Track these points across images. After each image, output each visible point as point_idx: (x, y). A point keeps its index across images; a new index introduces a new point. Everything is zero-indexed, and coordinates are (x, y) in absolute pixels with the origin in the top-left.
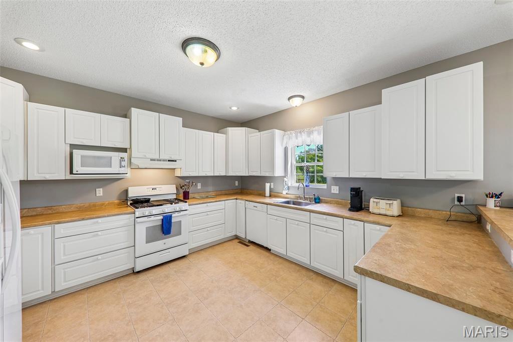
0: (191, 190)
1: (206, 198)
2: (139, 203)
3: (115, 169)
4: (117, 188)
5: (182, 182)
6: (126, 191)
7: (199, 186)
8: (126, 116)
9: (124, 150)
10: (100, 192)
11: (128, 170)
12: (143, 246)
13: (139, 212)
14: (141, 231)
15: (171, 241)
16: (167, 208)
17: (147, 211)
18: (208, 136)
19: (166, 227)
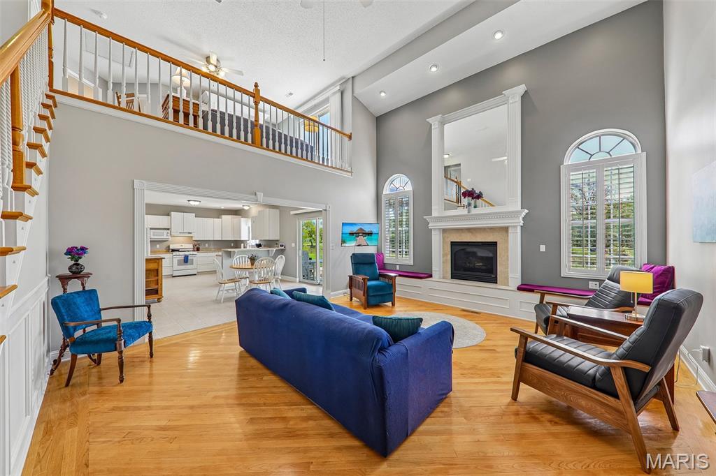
0: (201, 247)
1: (208, 250)
2: (173, 250)
3: (165, 237)
4: (165, 245)
5: (196, 243)
6: (169, 246)
7: (207, 245)
8: (168, 215)
9: (168, 229)
10: (158, 246)
11: (170, 237)
12: (176, 266)
13: (174, 253)
14: (175, 261)
15: (189, 267)
16: (187, 253)
17: (177, 253)
18: (211, 220)
19: (186, 260)
